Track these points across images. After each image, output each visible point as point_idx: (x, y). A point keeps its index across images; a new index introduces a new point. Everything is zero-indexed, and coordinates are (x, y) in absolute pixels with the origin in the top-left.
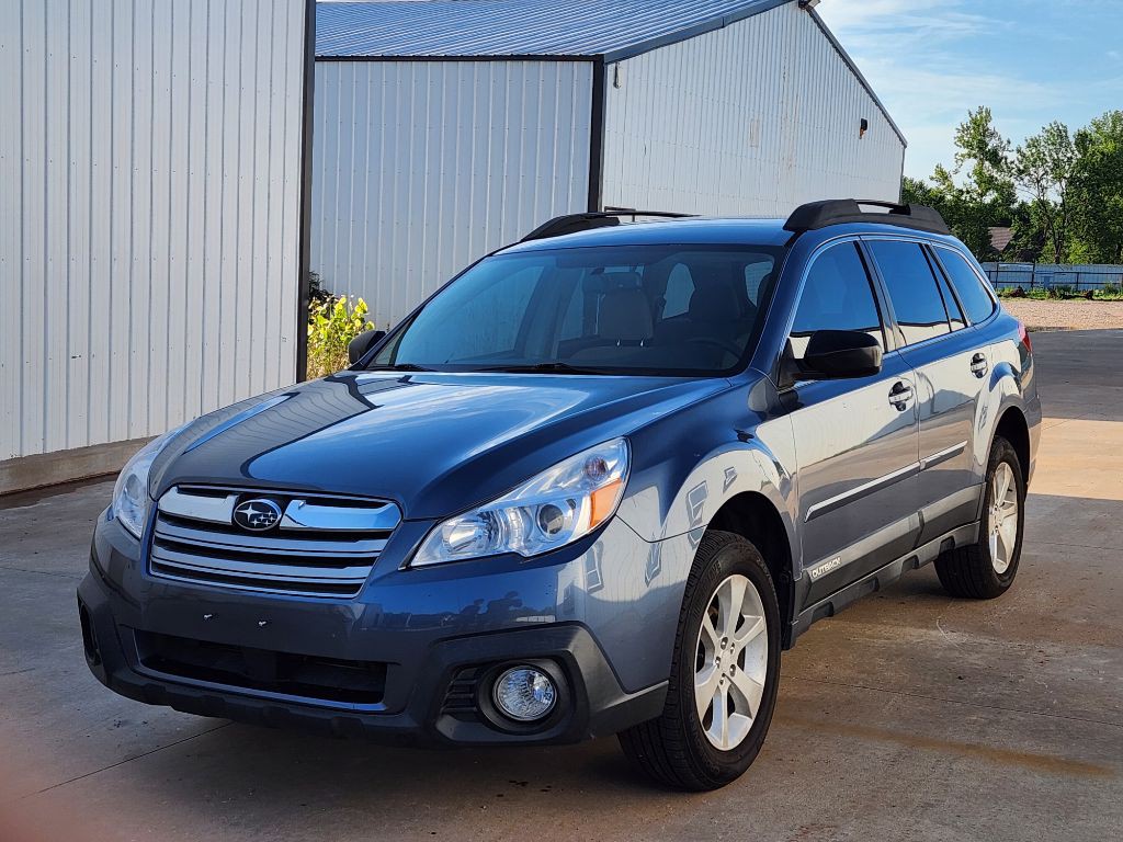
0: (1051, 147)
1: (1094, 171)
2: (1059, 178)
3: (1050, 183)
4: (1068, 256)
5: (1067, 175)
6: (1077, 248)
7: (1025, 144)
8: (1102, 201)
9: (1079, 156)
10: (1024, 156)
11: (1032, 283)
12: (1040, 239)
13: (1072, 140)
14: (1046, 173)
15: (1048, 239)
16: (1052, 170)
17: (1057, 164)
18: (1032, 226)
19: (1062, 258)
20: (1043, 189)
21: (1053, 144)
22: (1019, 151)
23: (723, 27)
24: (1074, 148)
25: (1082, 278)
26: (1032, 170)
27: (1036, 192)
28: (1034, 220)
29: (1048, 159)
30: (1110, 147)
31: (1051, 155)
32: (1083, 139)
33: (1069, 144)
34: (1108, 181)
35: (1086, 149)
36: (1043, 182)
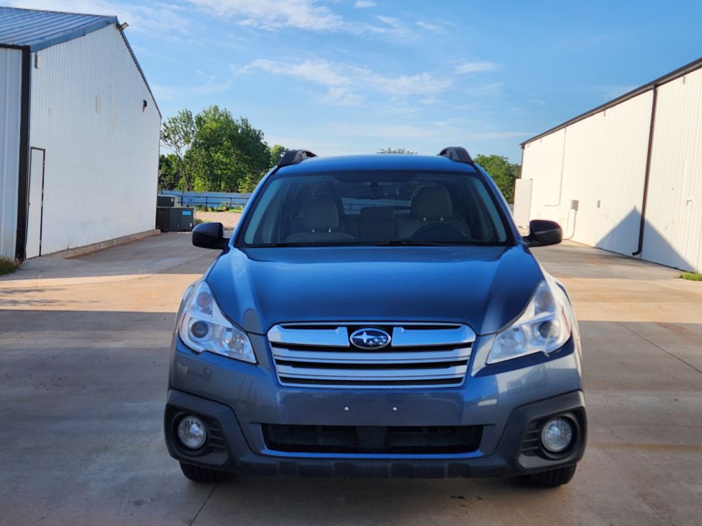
0: (183, 124)
1: (206, 139)
2: (188, 142)
3: (183, 145)
4: (193, 187)
5: (192, 141)
6: (198, 182)
7: (168, 121)
8: (211, 156)
9: (198, 130)
10: (167, 128)
11: (182, 202)
12: (177, 177)
13: (194, 120)
14: (180, 138)
15: (182, 177)
16: (183, 137)
17: (186, 134)
18: (172, 169)
19: (191, 188)
20: (179, 148)
21: (184, 122)
22: (165, 125)
23: (84, 35)
24: (195, 125)
25: (210, 200)
26: (172, 136)
27: (175, 150)
28: (174, 165)
29: (181, 130)
30: (214, 125)
31: (182, 128)
32: (199, 119)
33: (193, 122)
34: (213, 146)
35: (201, 126)
36: (179, 144)
